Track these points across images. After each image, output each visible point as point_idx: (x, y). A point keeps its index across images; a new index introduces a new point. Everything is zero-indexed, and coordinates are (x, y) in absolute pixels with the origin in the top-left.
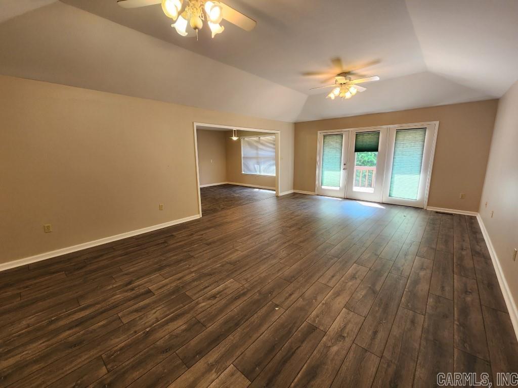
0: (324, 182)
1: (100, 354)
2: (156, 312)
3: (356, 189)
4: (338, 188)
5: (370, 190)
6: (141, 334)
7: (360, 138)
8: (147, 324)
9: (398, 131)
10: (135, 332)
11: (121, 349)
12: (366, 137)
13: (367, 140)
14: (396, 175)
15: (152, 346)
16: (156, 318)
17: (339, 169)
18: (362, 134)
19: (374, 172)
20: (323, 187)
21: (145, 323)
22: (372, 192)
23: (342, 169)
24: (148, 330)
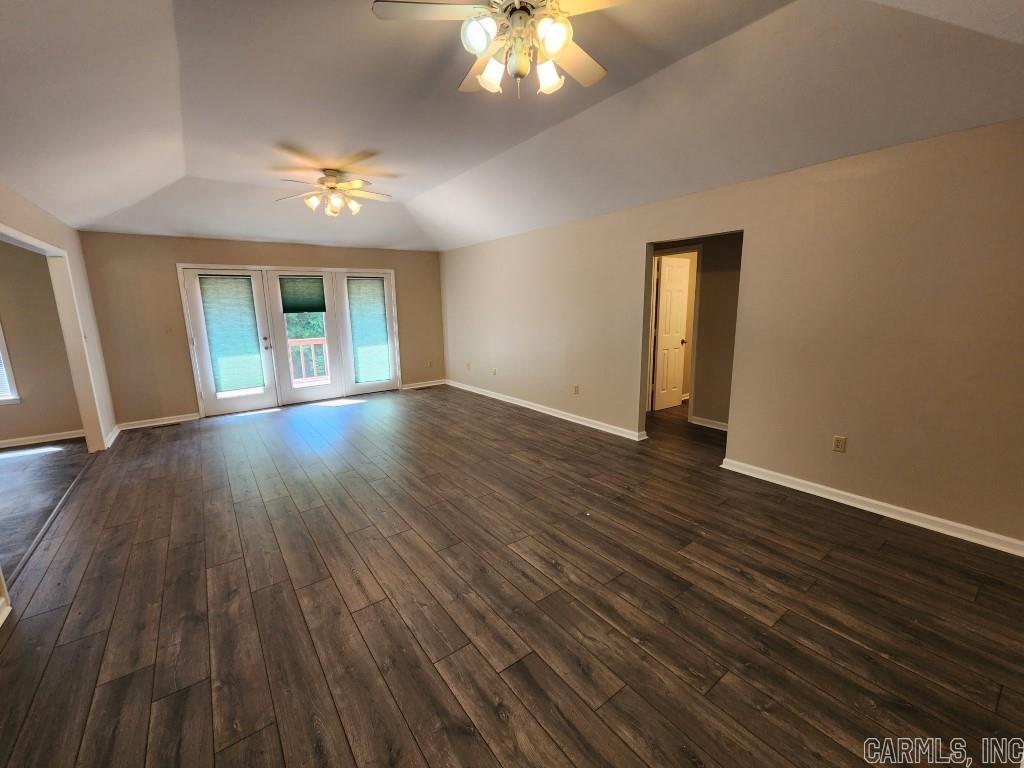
0: (223, 383)
1: (701, 699)
2: (589, 638)
3: (297, 384)
4: (260, 390)
5: (326, 380)
6: (649, 647)
7: (290, 286)
8: (623, 645)
9: (350, 279)
10: (644, 658)
11: (684, 668)
12: (299, 285)
13: (304, 291)
14: (359, 348)
15: (670, 627)
16: (607, 634)
17: (256, 350)
18: (294, 279)
19: (326, 347)
20: (220, 395)
21: (621, 648)
22: (329, 382)
23: (262, 349)
24: (636, 641)
